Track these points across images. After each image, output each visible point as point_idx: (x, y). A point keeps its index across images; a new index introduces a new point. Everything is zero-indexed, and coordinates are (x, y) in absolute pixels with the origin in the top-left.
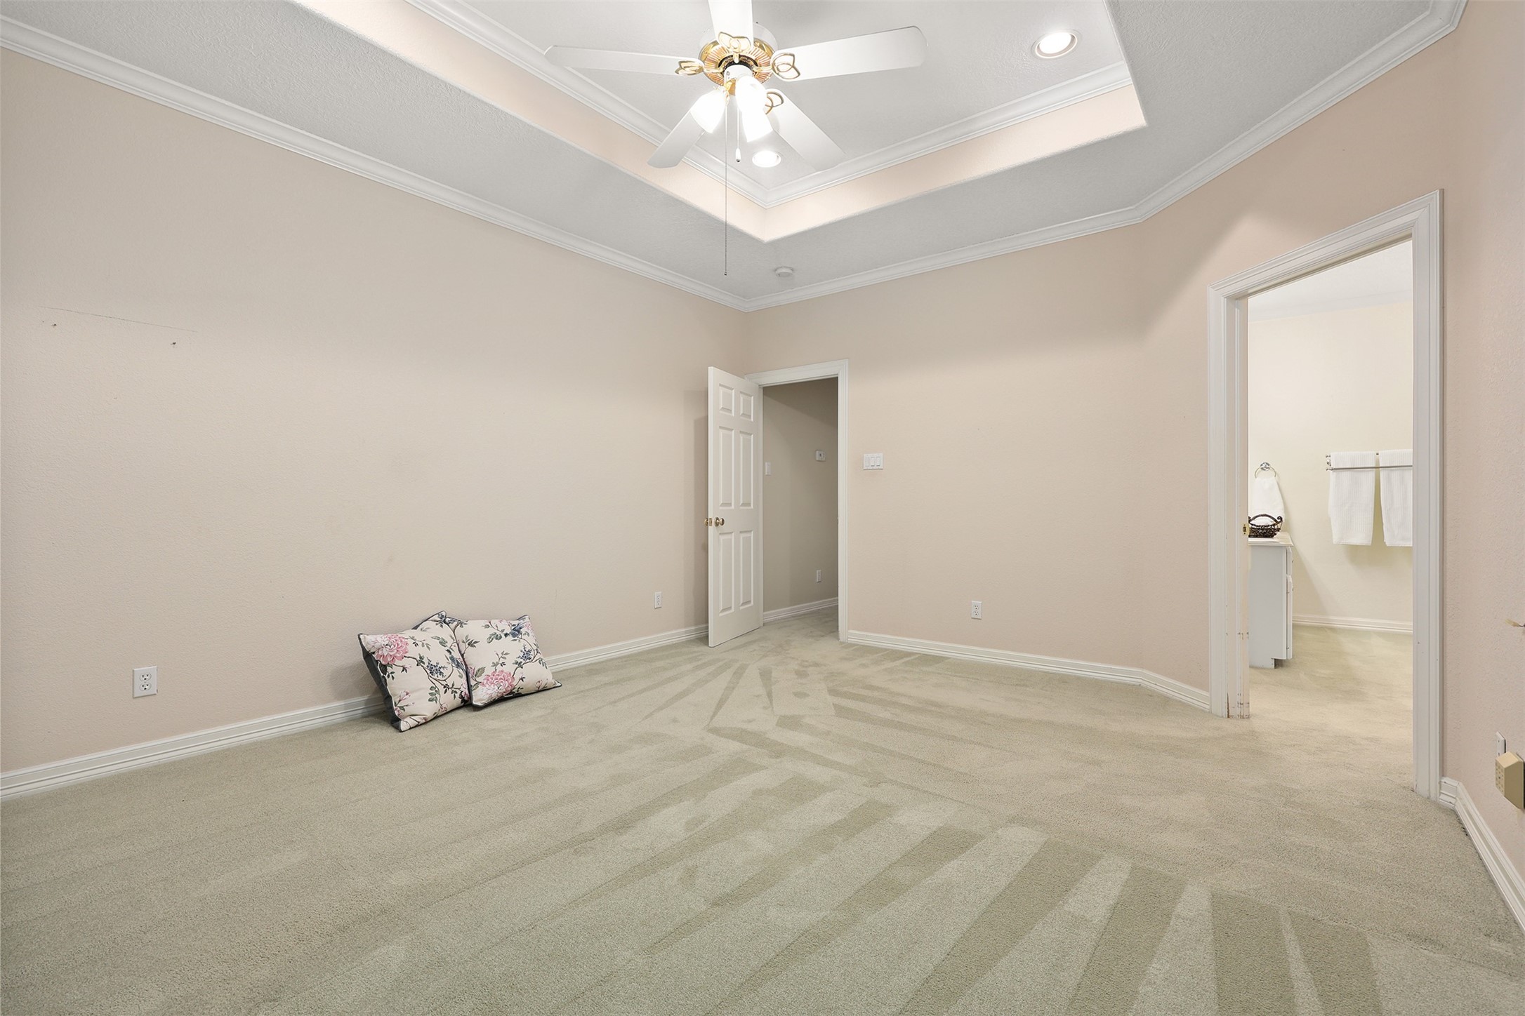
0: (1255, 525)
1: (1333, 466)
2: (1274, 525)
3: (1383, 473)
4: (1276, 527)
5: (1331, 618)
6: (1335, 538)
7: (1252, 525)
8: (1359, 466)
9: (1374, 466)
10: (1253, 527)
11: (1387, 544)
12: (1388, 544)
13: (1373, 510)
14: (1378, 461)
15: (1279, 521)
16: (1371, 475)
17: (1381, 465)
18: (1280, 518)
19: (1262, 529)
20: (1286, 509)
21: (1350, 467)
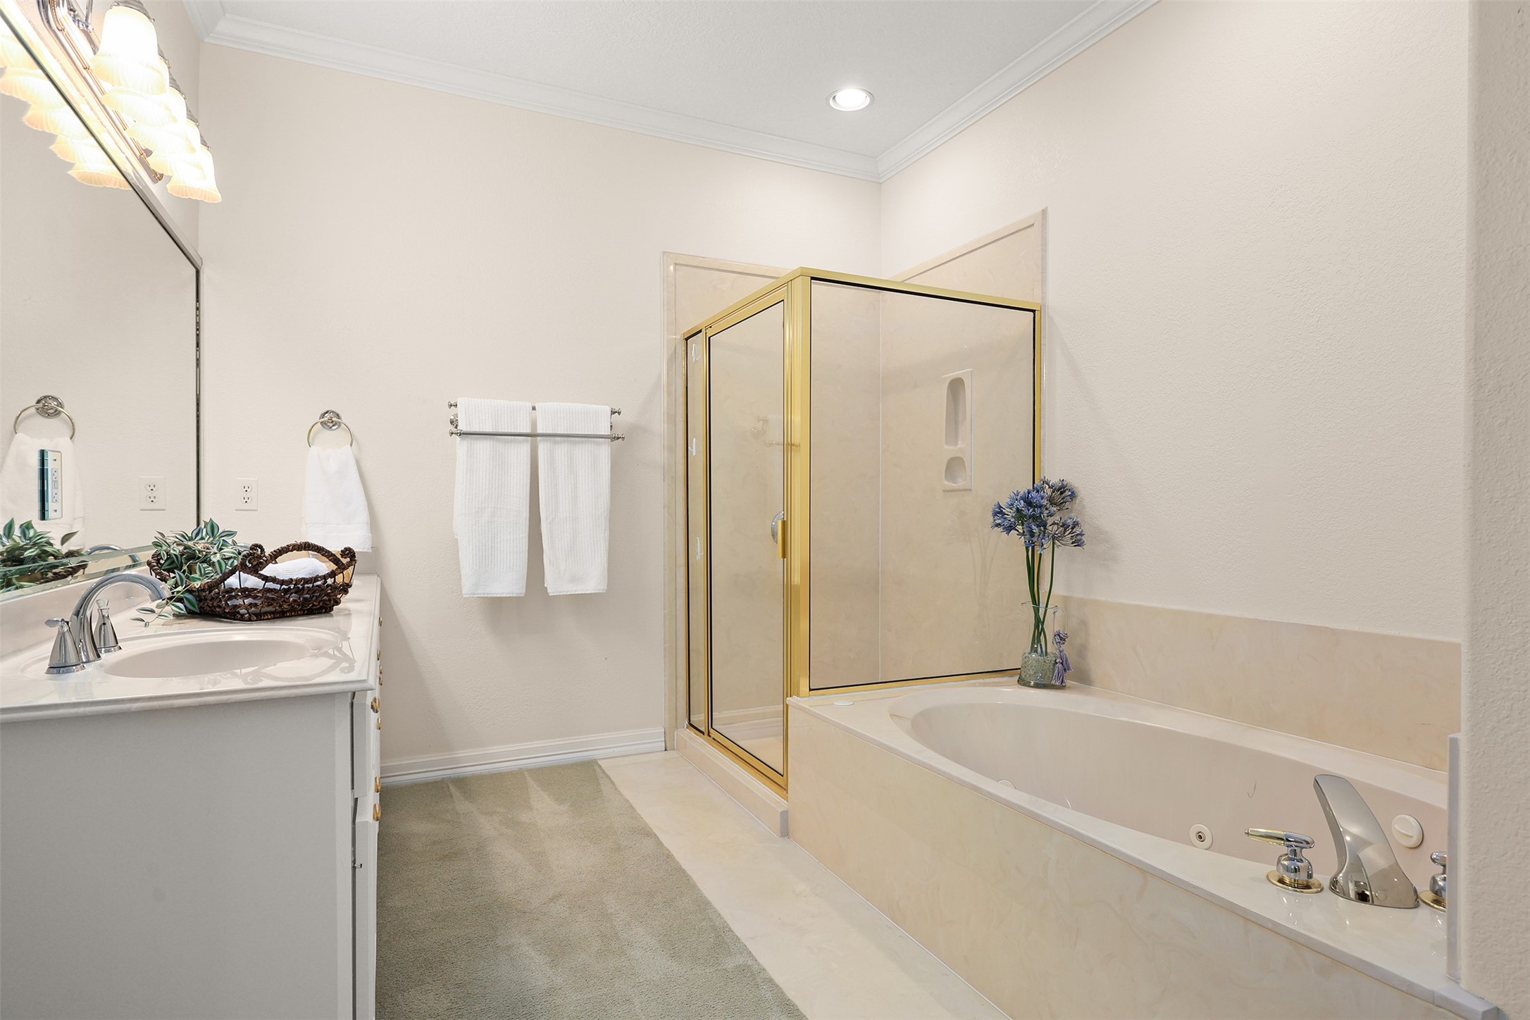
0: (274, 580)
1: (463, 427)
2: (333, 574)
3: (543, 447)
4: (339, 578)
5: (461, 754)
6: (467, 590)
7: (266, 579)
8: (506, 431)
9: (528, 431)
10: (270, 585)
11: (549, 591)
12: (551, 592)
13: (528, 523)
14: (534, 425)
15: (345, 561)
16: (524, 448)
17: (540, 431)
18: (349, 553)
19: (297, 591)
20: (374, 525)
21: (488, 429)
